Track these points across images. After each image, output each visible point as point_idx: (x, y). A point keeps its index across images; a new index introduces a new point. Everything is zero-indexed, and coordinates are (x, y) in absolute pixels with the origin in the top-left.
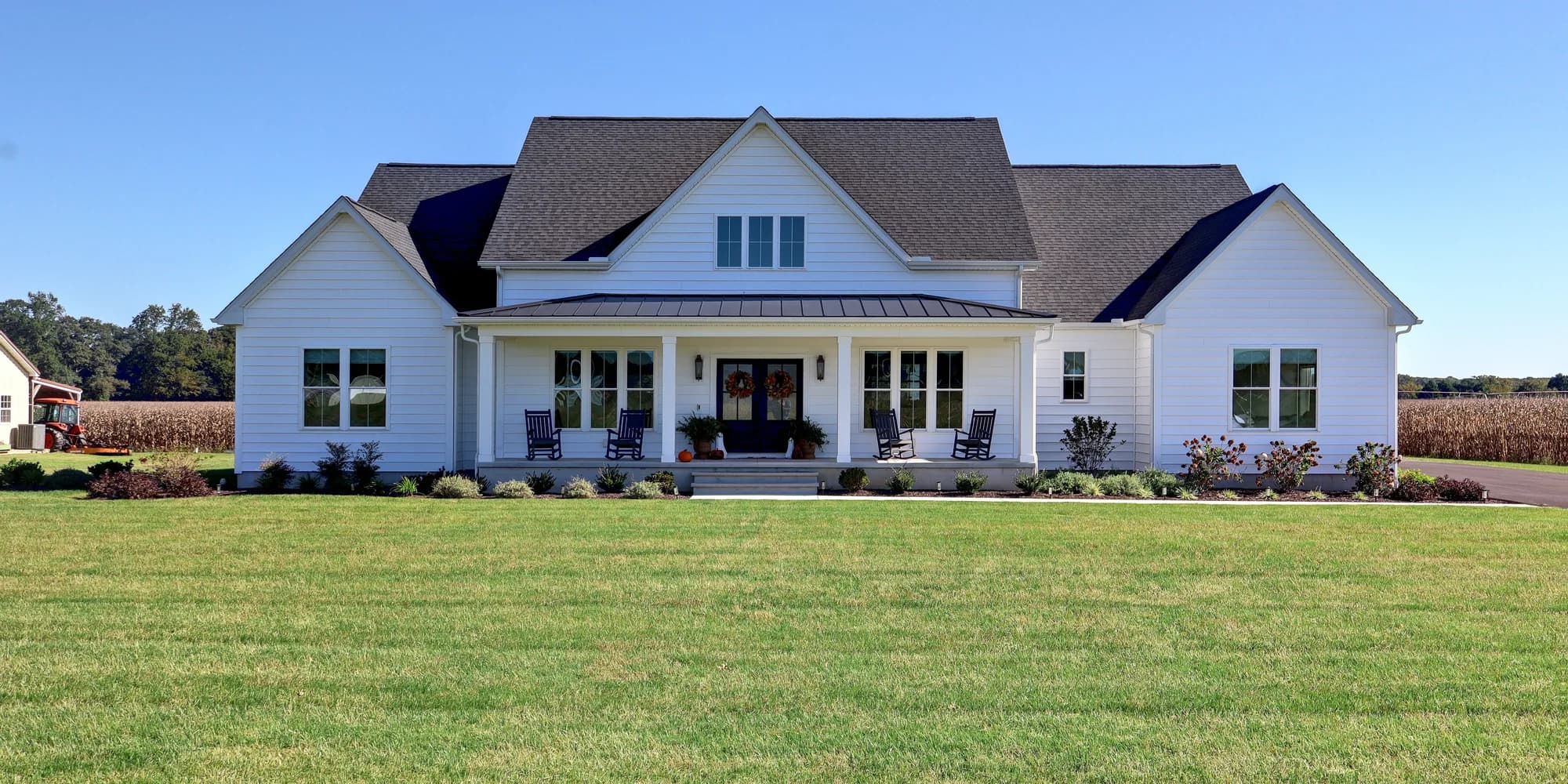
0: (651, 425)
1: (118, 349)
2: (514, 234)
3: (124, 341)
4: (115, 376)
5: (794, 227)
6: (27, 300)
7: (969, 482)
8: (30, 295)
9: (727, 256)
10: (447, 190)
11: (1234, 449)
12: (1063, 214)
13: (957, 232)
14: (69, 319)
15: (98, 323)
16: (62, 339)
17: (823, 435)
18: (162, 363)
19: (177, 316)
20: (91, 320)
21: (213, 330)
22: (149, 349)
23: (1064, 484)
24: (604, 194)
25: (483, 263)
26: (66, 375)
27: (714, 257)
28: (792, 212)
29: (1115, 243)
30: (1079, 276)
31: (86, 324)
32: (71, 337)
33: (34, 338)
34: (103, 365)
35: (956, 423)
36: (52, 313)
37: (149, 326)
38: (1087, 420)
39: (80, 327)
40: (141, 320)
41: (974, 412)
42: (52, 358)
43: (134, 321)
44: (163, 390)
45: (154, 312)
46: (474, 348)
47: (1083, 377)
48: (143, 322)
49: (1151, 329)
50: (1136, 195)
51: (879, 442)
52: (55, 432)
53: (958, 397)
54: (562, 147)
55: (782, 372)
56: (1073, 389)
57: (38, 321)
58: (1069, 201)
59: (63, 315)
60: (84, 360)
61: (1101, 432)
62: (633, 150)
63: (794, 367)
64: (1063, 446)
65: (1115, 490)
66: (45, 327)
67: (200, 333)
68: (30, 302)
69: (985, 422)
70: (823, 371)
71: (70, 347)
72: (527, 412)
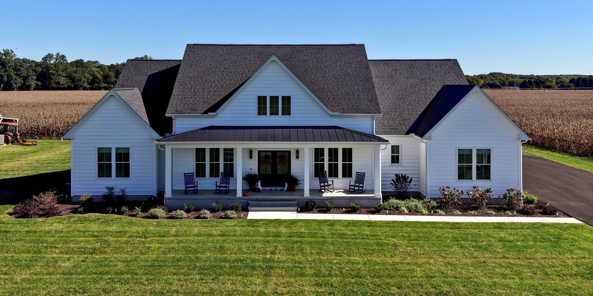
0: (232, 176)
1: (36, 70)
2: (179, 101)
3: (39, 67)
4: (36, 80)
5: (287, 100)
6: (3, 52)
7: (355, 207)
8: (3, 50)
9: (262, 111)
10: (154, 72)
11: (459, 193)
12: (390, 83)
13: (349, 99)
14: (19, 59)
15: (29, 60)
16: (16, 66)
17: (299, 181)
18: (53, 74)
19: (58, 57)
20: (26, 59)
21: (72, 62)
22: (48, 70)
23: (392, 206)
24: (214, 81)
25: (167, 115)
26: (17, 80)
27: (256, 111)
28: (286, 94)
29: (411, 97)
30: (397, 112)
31: (24, 61)
32: (19, 66)
33: (5, 67)
34: (31, 76)
35: (350, 175)
36: (12, 57)
37: (48, 61)
38: (400, 175)
39: (23, 62)
40: (45, 59)
41: (357, 172)
42: (12, 74)
43: (42, 59)
44: (53, 85)
45: (50, 56)
46: (164, 153)
47: (399, 155)
48: (46, 59)
49: (425, 141)
50: (418, 74)
51: (320, 185)
52: (8, 136)
53: (350, 166)
54: (198, 58)
55: (283, 155)
56: (395, 160)
57: (7, 60)
58: (392, 76)
59: (16, 57)
60: (24, 74)
61: (406, 181)
62: (225, 60)
63: (287, 153)
64: (392, 185)
65: (412, 210)
66: (9, 62)
67: (67, 63)
68: (4, 53)
69: (361, 177)
70: (299, 155)
71: (19, 70)
72: (185, 174)
